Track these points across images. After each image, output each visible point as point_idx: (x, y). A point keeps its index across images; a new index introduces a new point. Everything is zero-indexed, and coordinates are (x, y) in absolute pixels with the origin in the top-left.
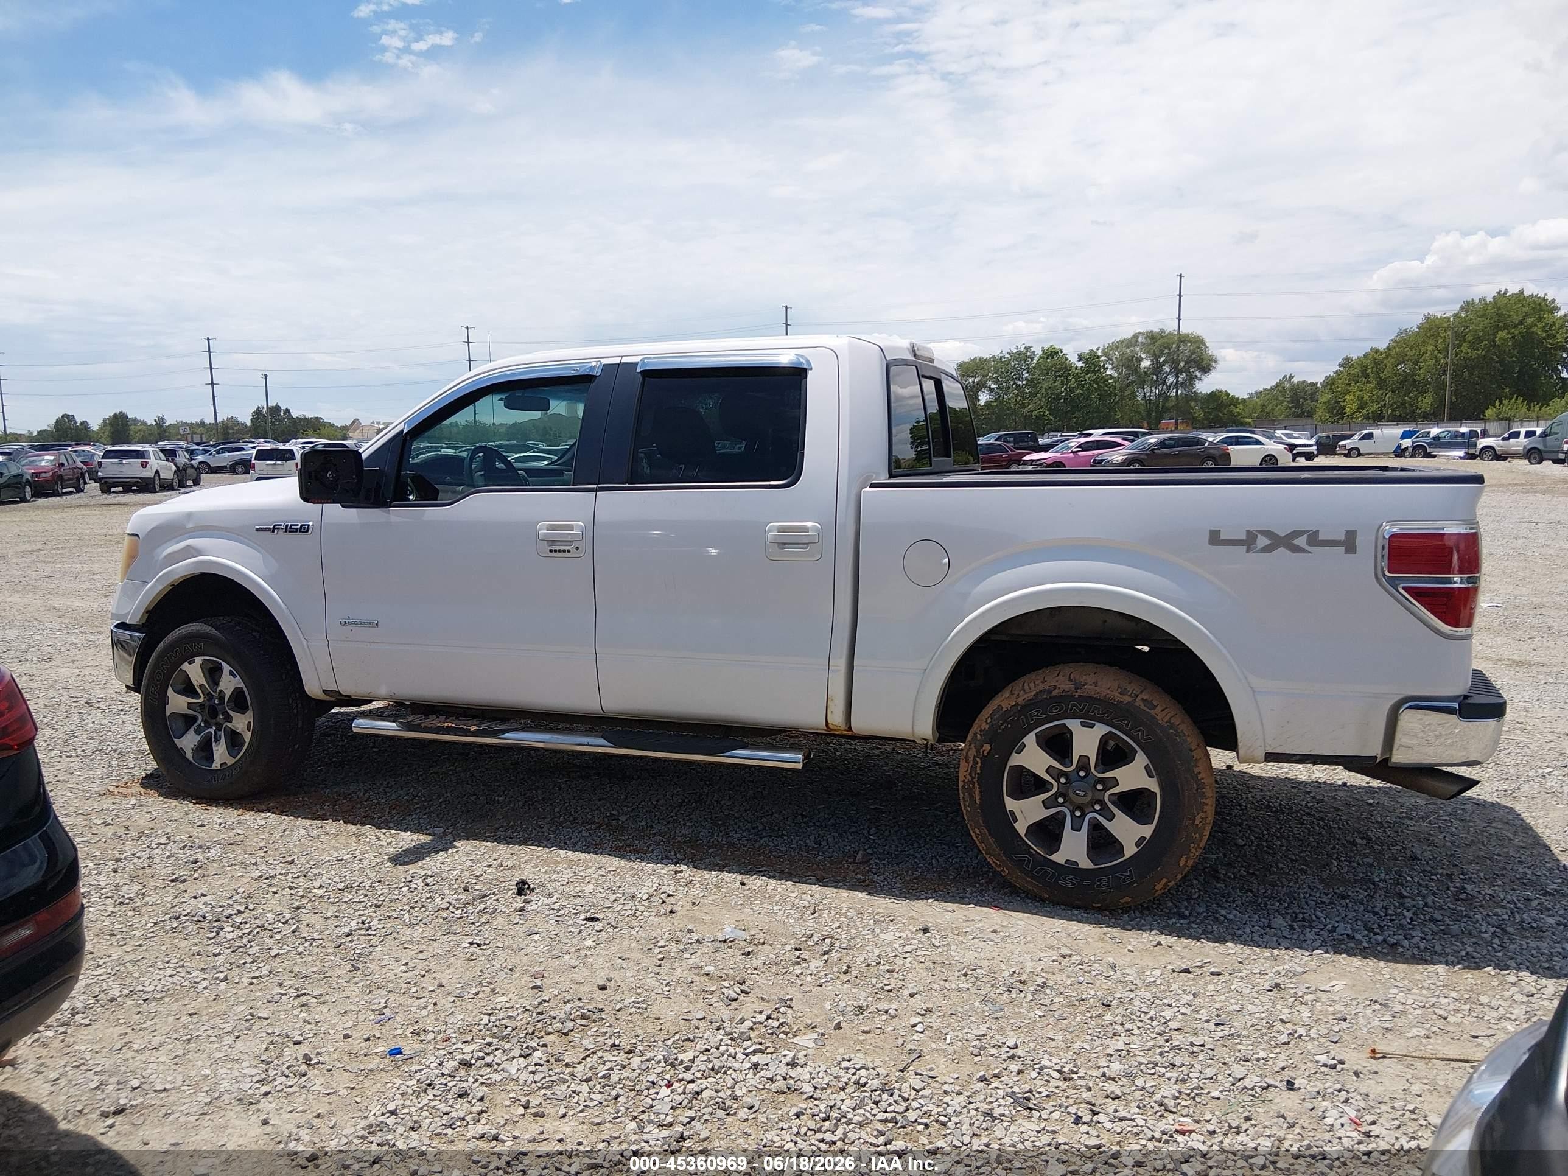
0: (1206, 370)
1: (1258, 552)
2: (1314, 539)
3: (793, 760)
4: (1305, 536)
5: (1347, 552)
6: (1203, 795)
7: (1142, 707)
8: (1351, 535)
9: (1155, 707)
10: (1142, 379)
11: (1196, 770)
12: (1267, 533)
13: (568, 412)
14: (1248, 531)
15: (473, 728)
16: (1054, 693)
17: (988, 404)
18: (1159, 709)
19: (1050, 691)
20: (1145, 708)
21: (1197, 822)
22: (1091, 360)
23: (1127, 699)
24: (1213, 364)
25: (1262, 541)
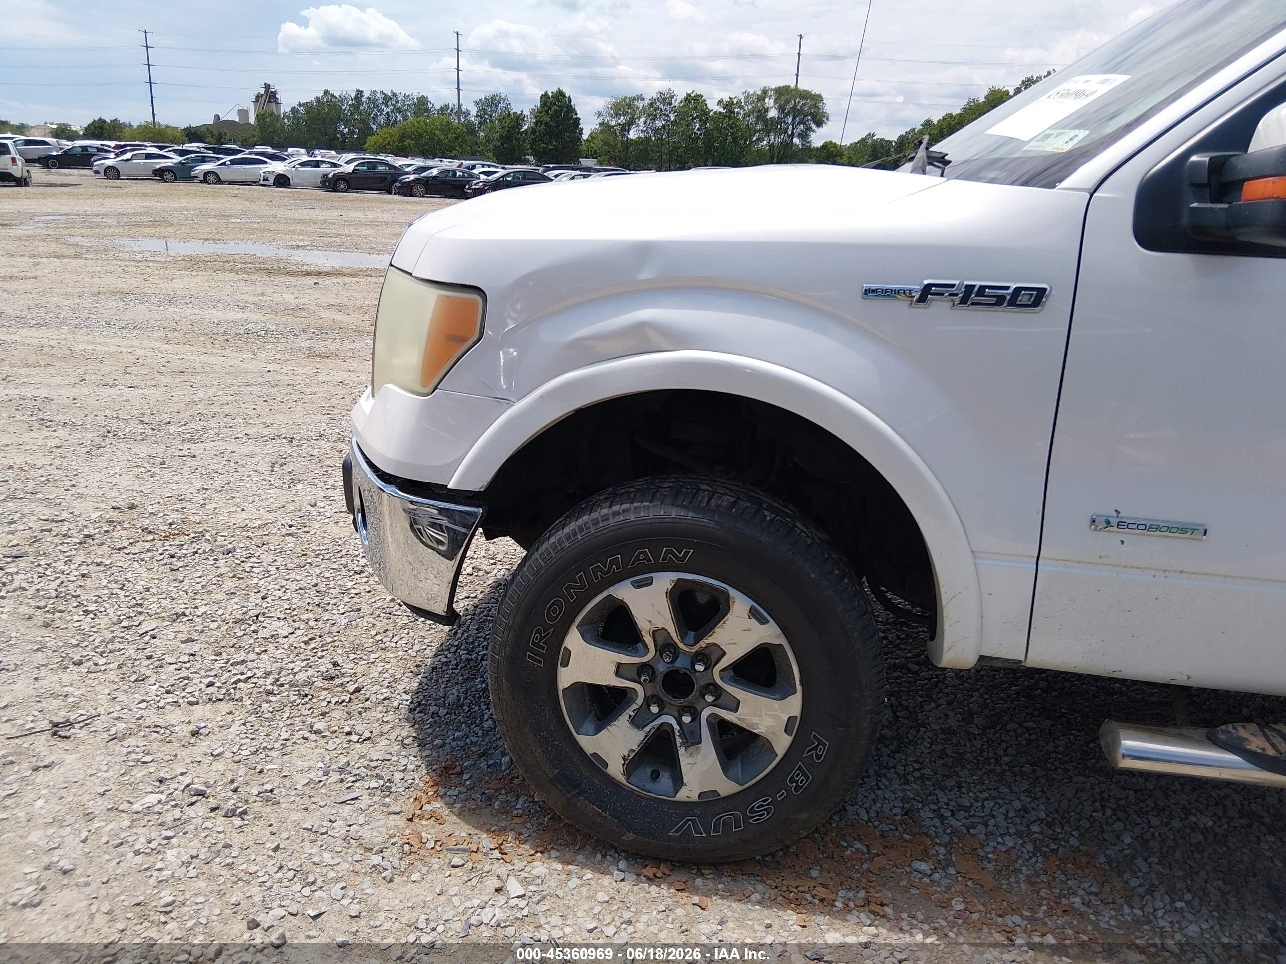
0: (819, 124)
10: (770, 126)
13: (239, 119)
17: (639, 141)
22: (729, 105)
24: (825, 120)
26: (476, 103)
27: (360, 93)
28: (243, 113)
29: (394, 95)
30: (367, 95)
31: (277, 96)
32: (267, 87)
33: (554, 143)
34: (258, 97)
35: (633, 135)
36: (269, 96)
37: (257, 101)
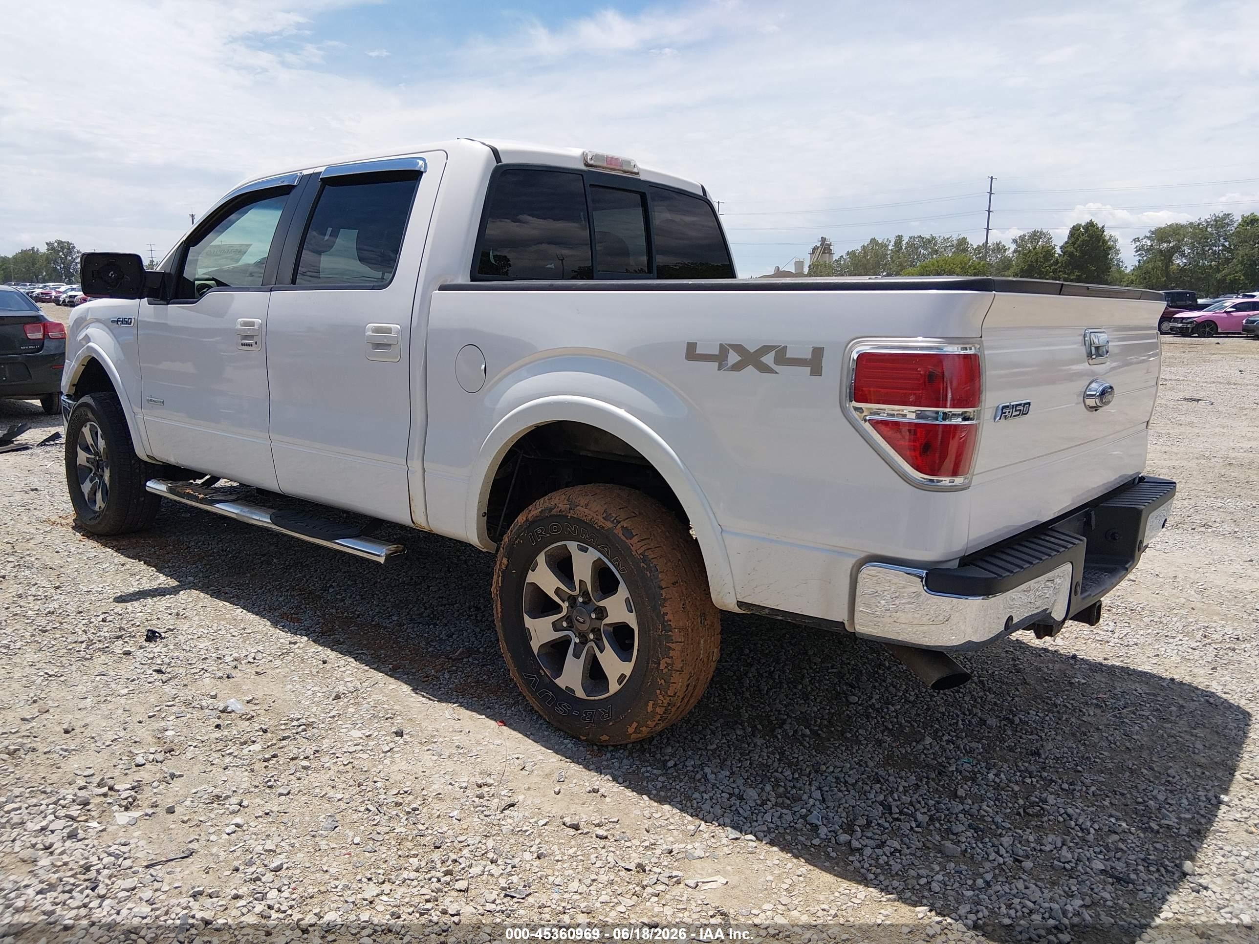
1: (727, 370)
2: (782, 356)
3: (378, 553)
4: (773, 353)
5: (813, 373)
6: (669, 639)
7: (620, 535)
8: (818, 352)
9: (632, 537)
11: (663, 610)
12: (739, 348)
14: (721, 345)
15: (201, 496)
16: (554, 512)
18: (636, 539)
19: (551, 510)
20: (623, 538)
21: (662, 667)
23: (609, 525)
25: (733, 358)
26: (1015, 241)
27: (899, 239)
28: (799, 264)
29: (933, 238)
30: (906, 240)
31: (831, 248)
32: (823, 240)
33: (1076, 273)
34: (815, 249)
35: (1179, 261)
36: (825, 248)
37: (813, 253)
